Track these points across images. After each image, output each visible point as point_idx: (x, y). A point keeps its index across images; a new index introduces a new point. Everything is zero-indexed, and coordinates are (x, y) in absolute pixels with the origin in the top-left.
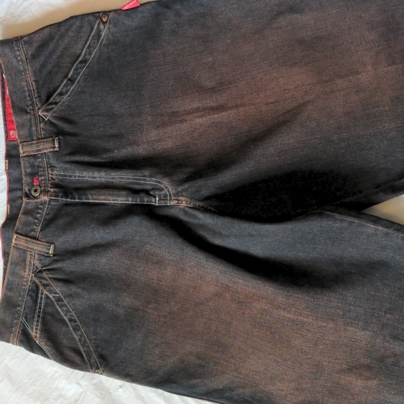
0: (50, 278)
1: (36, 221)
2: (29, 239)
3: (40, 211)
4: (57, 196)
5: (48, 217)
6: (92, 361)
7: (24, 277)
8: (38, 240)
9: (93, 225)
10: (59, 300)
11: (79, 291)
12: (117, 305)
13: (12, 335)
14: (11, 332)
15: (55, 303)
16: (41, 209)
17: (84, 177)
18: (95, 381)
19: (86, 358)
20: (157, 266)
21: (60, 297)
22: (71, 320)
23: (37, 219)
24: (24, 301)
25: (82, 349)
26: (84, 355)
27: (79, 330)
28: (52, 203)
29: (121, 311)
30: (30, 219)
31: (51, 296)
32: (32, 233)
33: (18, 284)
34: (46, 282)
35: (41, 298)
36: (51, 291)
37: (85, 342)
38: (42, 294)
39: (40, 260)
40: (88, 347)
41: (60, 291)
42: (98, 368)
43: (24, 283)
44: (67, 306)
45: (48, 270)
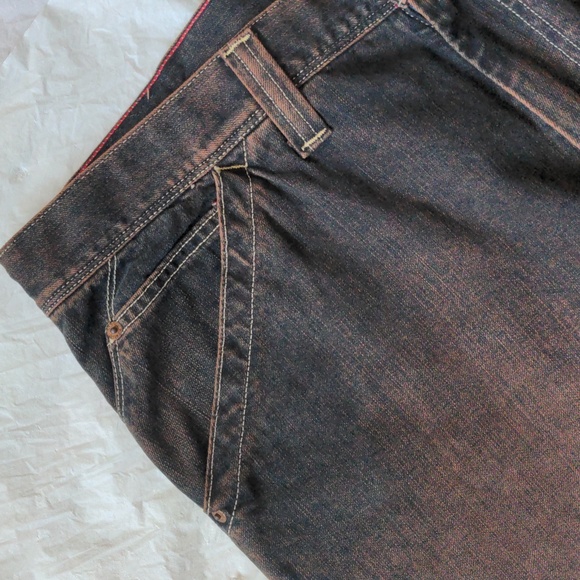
0: (258, 209)
1: (328, 39)
2: (279, 71)
3: (354, 20)
4: (434, 15)
5: (362, 51)
6: (225, 481)
7: (188, 157)
8: (300, 88)
9: (475, 156)
10: (240, 276)
11: (309, 289)
12: (374, 387)
13: (59, 282)
14: (60, 274)
15: (224, 279)
16: (359, 16)
17: (530, 18)
18: (184, 526)
19: (211, 464)
20: (544, 361)
21: (246, 270)
22: (231, 345)
23: (334, 34)
24: (147, 218)
25: (213, 434)
26: (211, 451)
27: (240, 383)
28: (399, 24)
29: (370, 406)
30: (316, 22)
31: (225, 253)
32: (296, 62)
33: (159, 166)
34: (240, 210)
35: (195, 242)
36: (235, 242)
37: (233, 421)
38: (205, 231)
39: (267, 145)
40: (235, 439)
41: (260, 256)
42: (228, 509)
43: (180, 174)
44: (248, 306)
45: (266, 184)
